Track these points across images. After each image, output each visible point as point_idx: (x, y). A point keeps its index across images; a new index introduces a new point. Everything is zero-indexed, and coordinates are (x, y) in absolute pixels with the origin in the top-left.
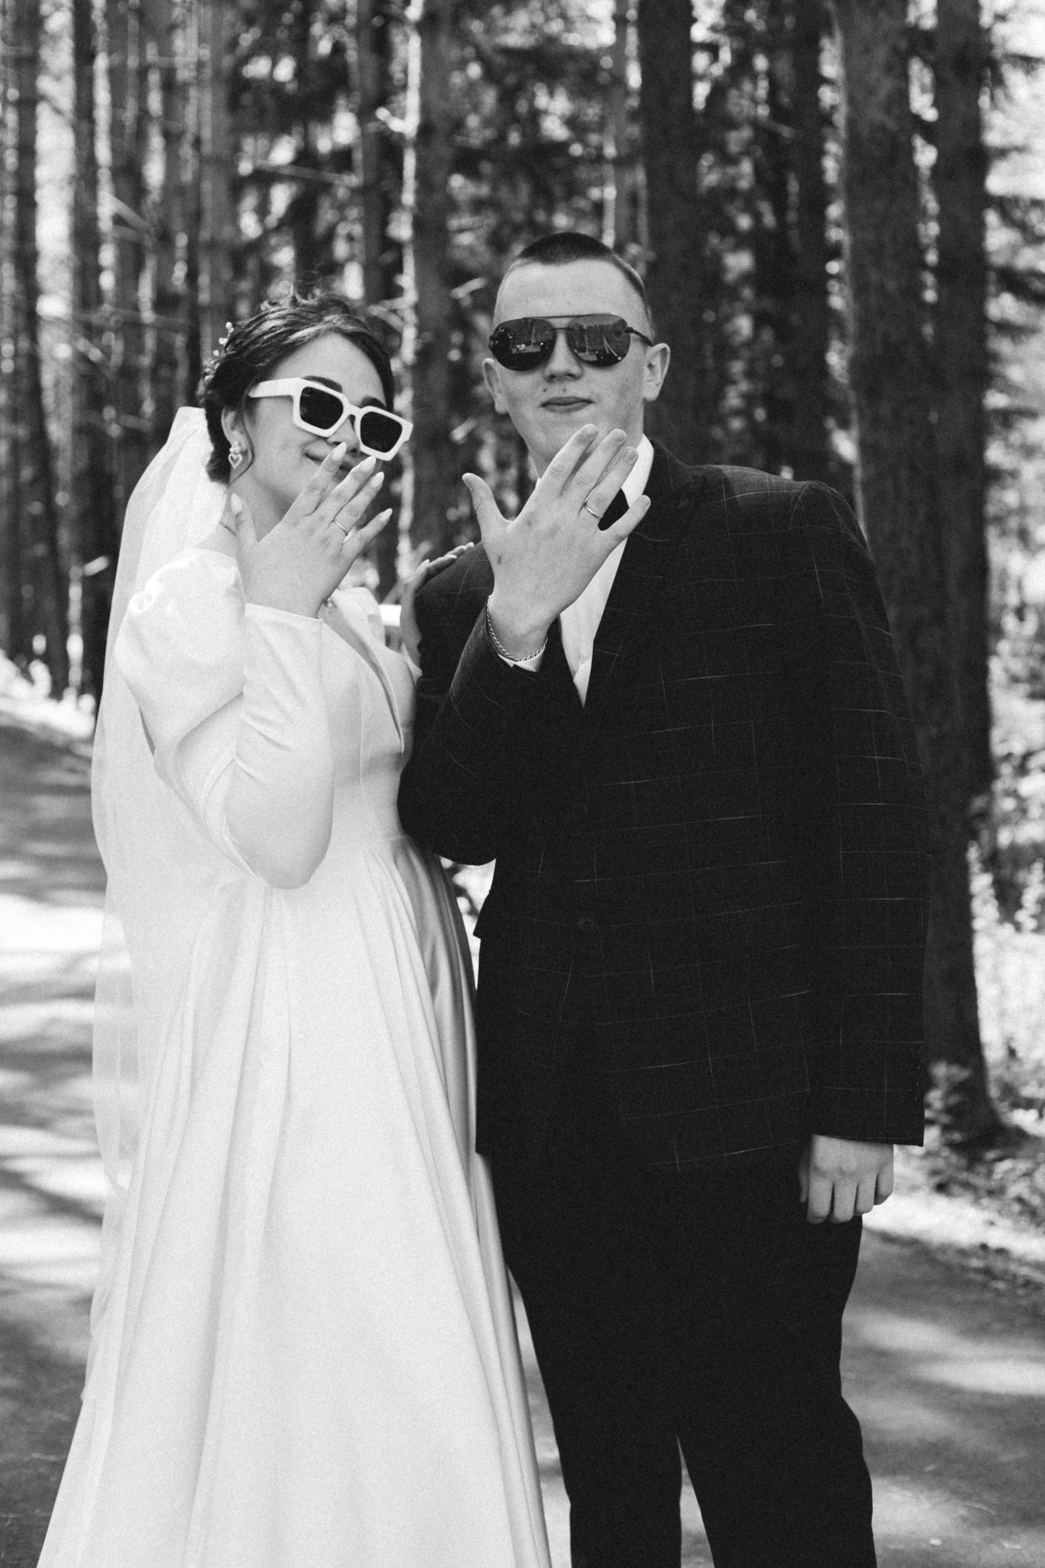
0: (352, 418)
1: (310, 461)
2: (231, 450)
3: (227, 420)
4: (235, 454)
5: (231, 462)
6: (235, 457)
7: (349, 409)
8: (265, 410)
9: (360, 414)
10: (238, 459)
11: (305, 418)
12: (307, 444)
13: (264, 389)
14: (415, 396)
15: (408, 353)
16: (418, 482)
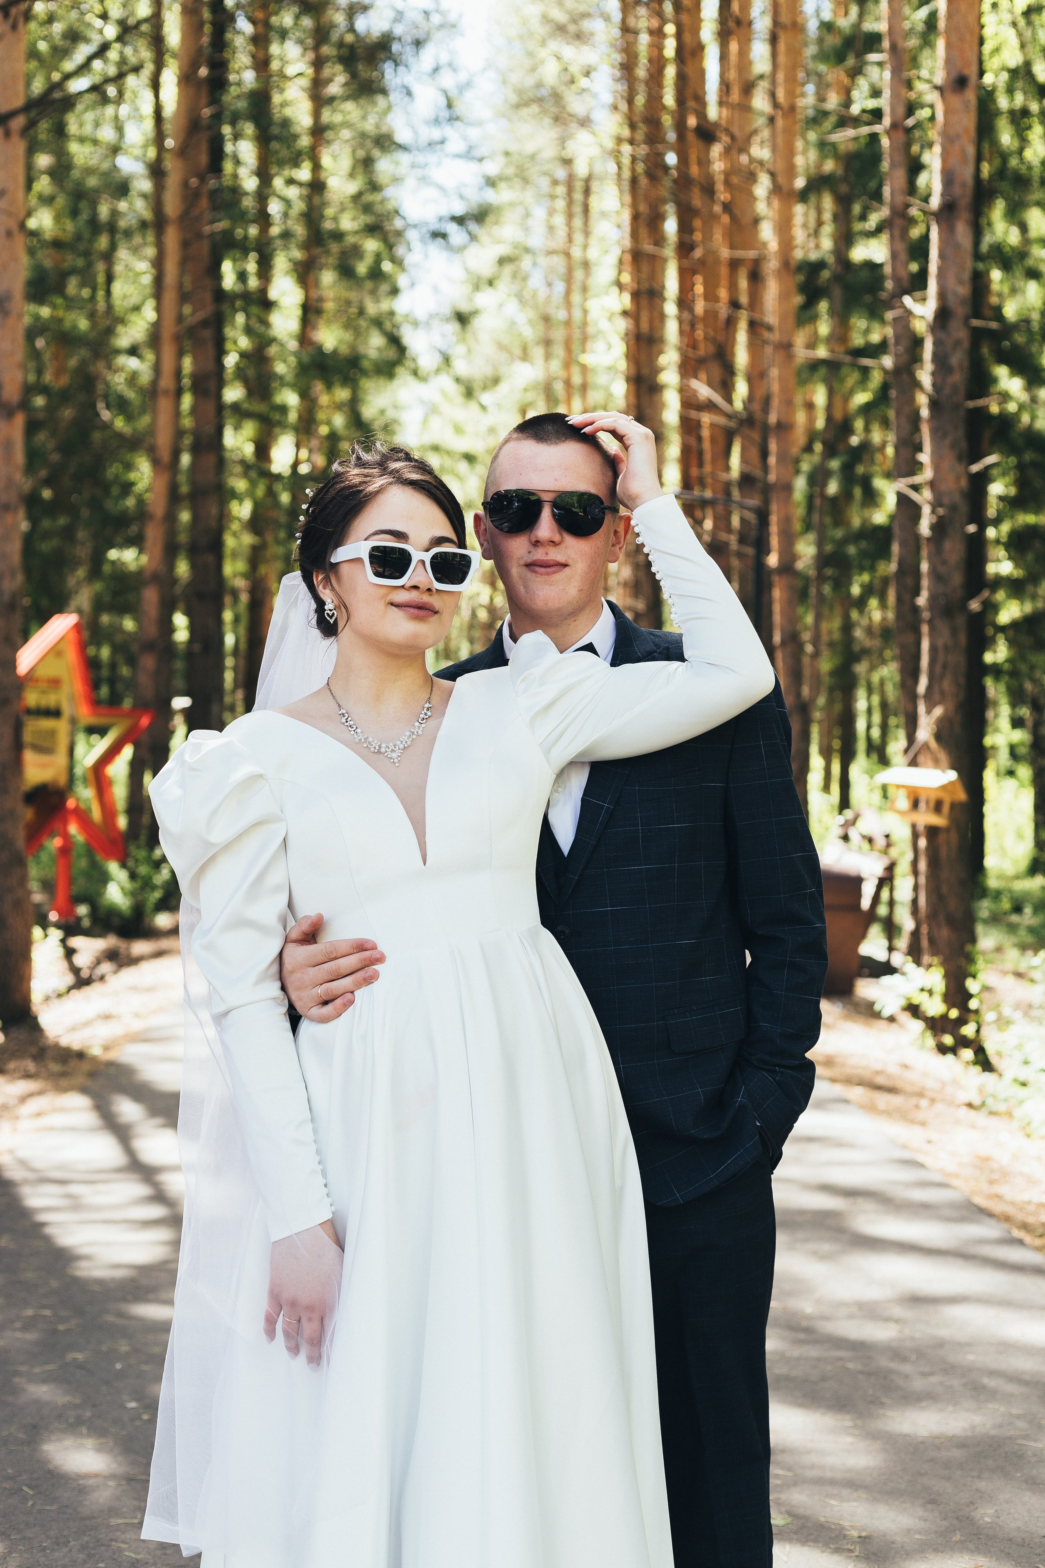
0: (423, 562)
1: (394, 608)
2: (326, 607)
3: (318, 579)
4: (331, 610)
5: (328, 618)
6: (330, 613)
7: (417, 556)
8: (345, 570)
9: (427, 557)
10: (333, 614)
11: (378, 574)
12: (386, 595)
13: (340, 555)
14: (929, 568)
15: (925, 527)
16: (933, 649)
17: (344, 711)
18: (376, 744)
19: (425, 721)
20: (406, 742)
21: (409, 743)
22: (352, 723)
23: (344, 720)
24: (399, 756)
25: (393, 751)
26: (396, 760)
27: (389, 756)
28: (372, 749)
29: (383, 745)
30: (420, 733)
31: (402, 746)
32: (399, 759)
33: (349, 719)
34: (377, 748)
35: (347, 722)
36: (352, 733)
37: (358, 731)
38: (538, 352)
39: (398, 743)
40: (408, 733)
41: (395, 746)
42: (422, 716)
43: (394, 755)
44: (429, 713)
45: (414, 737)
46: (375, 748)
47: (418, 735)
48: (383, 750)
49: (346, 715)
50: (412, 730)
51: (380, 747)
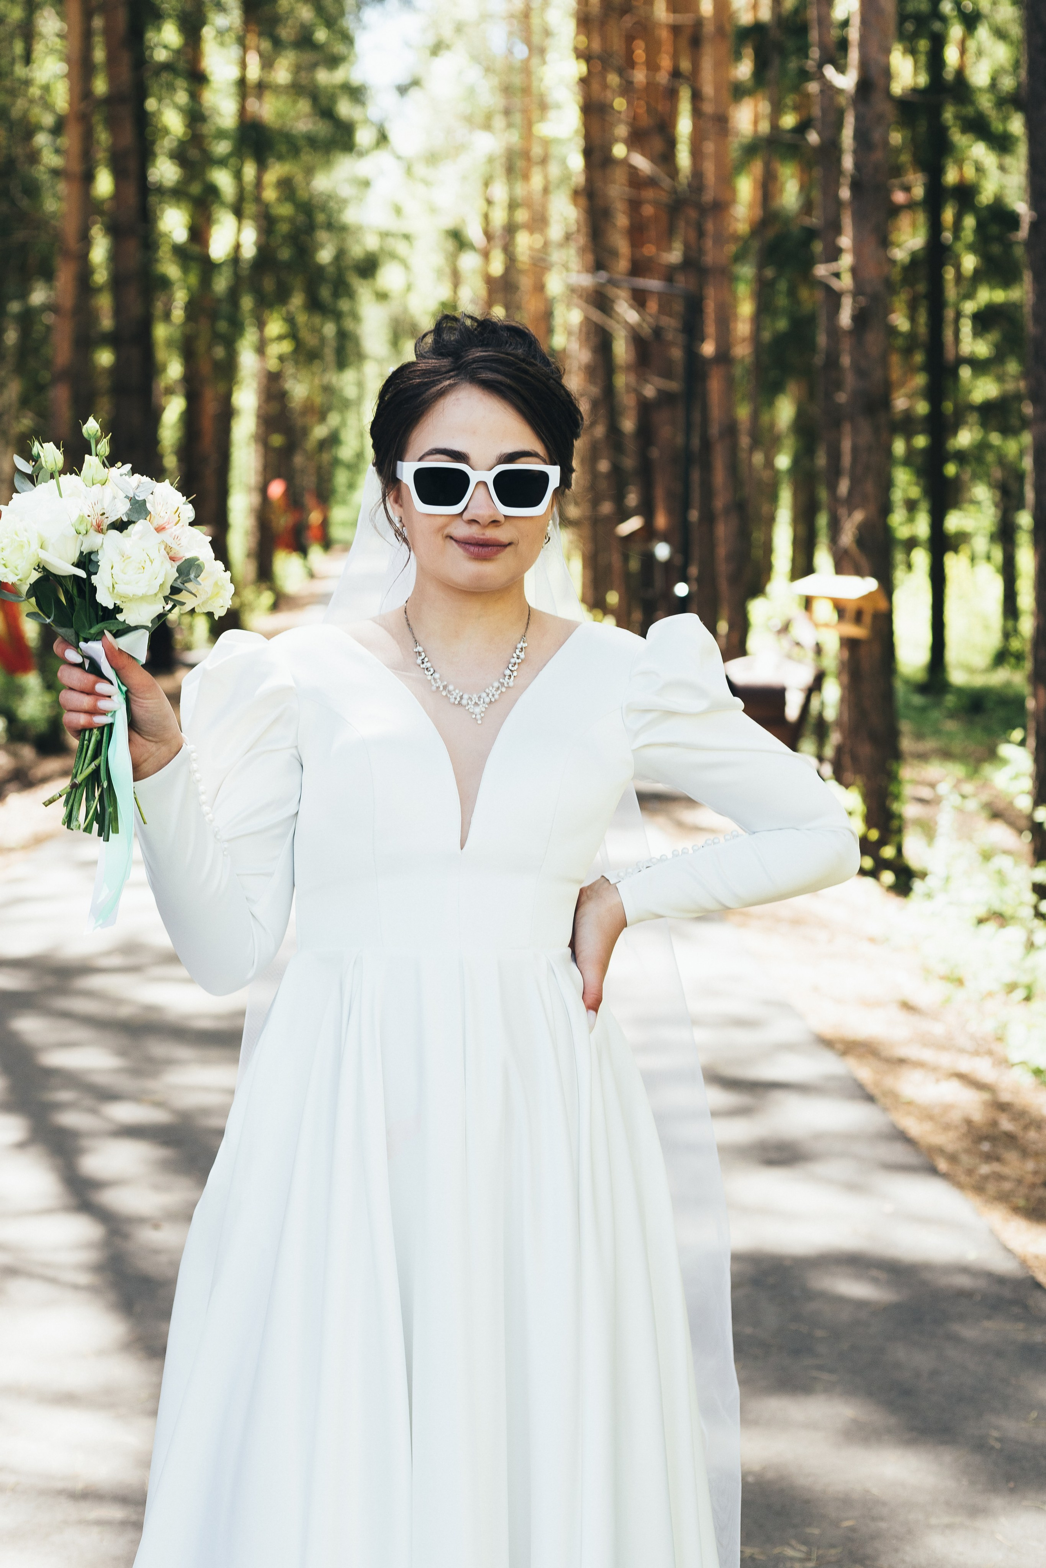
0: (483, 484)
1: (453, 542)
9: (490, 477)
14: (852, 361)
15: (845, 318)
16: (855, 450)
17: (420, 649)
18: (457, 693)
19: (516, 666)
20: (493, 695)
21: (497, 697)
22: (429, 665)
23: (419, 662)
24: (482, 712)
25: (476, 704)
26: (478, 717)
27: (471, 710)
28: (452, 700)
29: (466, 696)
30: (511, 684)
31: (487, 700)
32: (482, 715)
33: (426, 659)
34: (458, 699)
35: (423, 663)
36: (429, 678)
37: (437, 676)
38: (499, 122)
39: (484, 695)
40: (496, 684)
41: (480, 697)
42: (513, 661)
43: (477, 710)
44: (522, 655)
45: (504, 690)
46: (455, 699)
47: (508, 687)
48: (464, 702)
49: (423, 654)
50: (501, 680)
51: (461, 697)
